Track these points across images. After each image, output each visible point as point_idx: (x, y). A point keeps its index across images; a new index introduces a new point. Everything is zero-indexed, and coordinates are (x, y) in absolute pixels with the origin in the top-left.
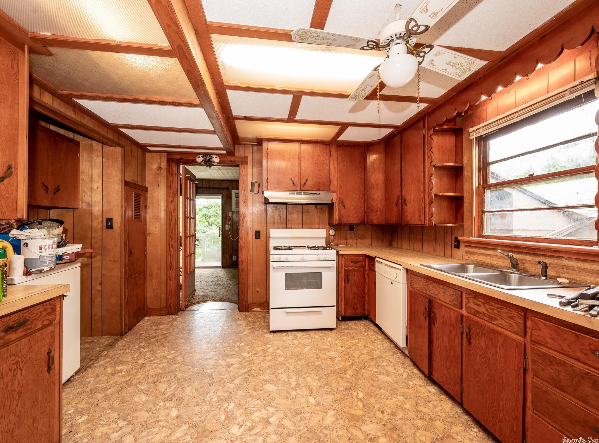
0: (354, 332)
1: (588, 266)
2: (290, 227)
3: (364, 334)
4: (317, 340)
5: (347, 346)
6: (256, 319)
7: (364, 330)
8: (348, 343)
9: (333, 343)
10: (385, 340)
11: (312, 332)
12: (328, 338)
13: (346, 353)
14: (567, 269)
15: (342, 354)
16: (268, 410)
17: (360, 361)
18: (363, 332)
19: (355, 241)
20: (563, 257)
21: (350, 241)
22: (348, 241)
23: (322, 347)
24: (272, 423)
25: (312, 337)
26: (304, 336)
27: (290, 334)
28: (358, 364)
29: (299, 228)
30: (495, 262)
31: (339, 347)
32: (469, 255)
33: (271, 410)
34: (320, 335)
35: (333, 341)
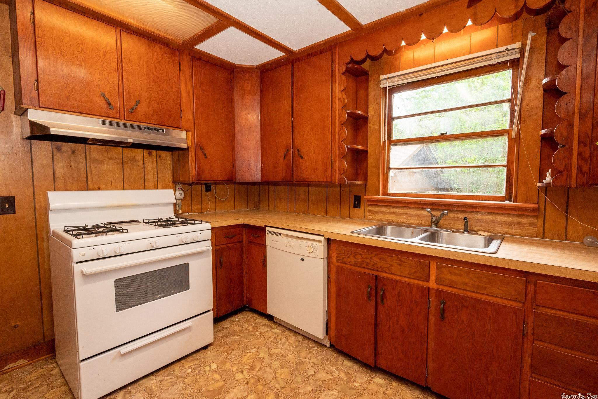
0: (241, 337)
1: (500, 218)
2: (96, 187)
3: (256, 335)
4: (194, 378)
5: (247, 367)
6: (24, 389)
7: (251, 328)
8: (245, 359)
9: (223, 371)
10: (286, 333)
11: (176, 367)
12: (210, 367)
13: (255, 380)
14: (480, 222)
15: (249, 384)
17: (283, 384)
18: (252, 331)
19: (213, 206)
20: (477, 212)
21: (207, 206)
22: (203, 206)
23: (211, 388)
25: (181, 377)
26: (165, 383)
27: (133, 391)
28: (282, 391)
29: (117, 189)
30: (404, 220)
31: (237, 375)
32: (373, 215)
34: (192, 364)
35: (220, 367)
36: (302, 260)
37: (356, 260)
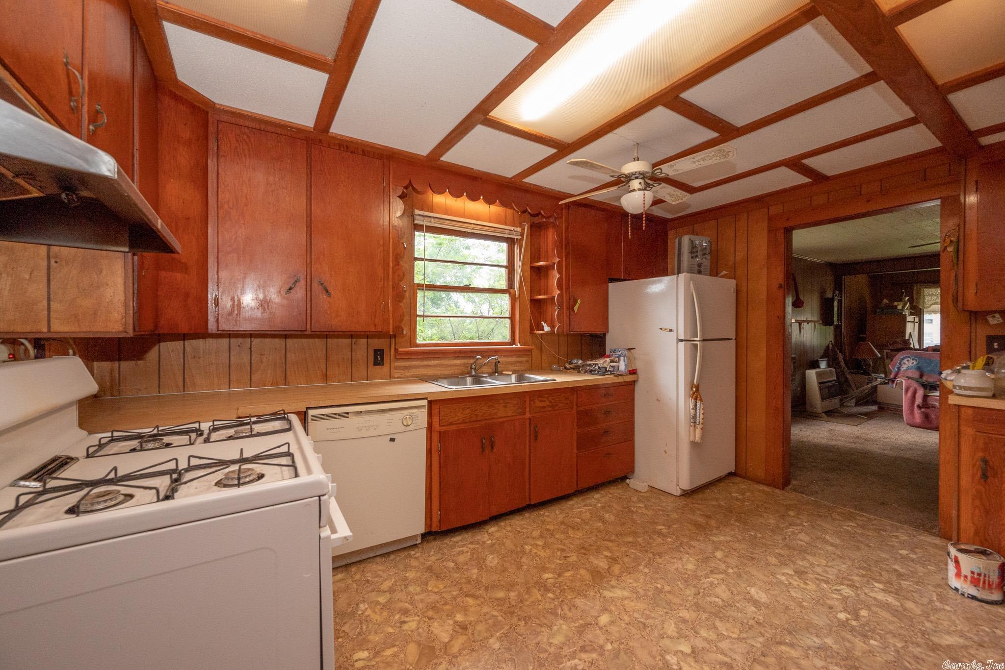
16: (676, 663)
24: (690, 646)
32: (402, 371)
33: (673, 659)
36: (392, 440)
37: (464, 416)
